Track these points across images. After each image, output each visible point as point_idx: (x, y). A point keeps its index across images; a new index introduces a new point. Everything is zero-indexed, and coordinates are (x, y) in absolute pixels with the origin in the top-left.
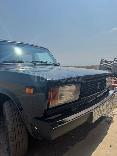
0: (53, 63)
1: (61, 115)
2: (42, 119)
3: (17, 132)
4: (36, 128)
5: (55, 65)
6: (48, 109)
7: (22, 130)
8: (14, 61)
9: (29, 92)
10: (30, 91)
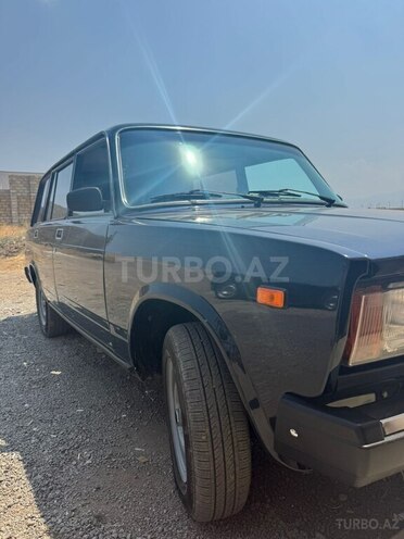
0: (320, 197)
1: (372, 397)
2: (318, 403)
3: (219, 435)
4: (293, 433)
5: (330, 203)
6: (344, 369)
7: (234, 431)
8: (192, 193)
9: (268, 303)
10: (272, 298)
